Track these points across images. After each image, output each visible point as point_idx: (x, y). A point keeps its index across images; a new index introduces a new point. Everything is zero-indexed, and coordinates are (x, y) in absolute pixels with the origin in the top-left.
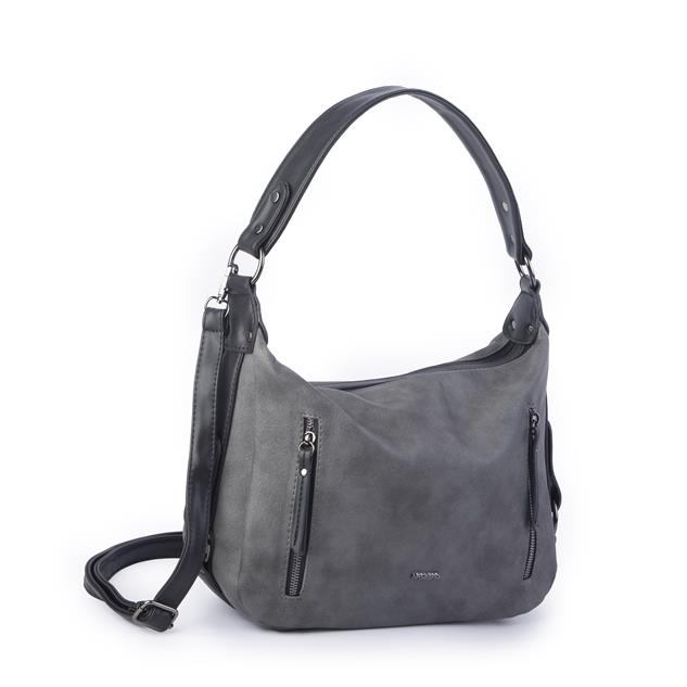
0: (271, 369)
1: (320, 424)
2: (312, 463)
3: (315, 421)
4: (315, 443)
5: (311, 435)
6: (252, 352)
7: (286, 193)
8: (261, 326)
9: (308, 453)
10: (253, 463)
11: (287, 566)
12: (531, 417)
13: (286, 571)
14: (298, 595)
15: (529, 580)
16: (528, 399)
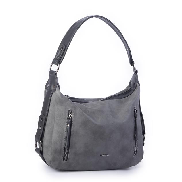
0: (60, 97)
1: (73, 112)
2: (70, 123)
3: (72, 111)
4: (72, 118)
5: (70, 115)
6: (55, 92)
7: (64, 47)
8: (58, 84)
9: (69, 120)
10: (54, 123)
11: (63, 152)
12: (134, 110)
13: (63, 154)
14: (67, 161)
15: (136, 156)
16: (133, 105)
